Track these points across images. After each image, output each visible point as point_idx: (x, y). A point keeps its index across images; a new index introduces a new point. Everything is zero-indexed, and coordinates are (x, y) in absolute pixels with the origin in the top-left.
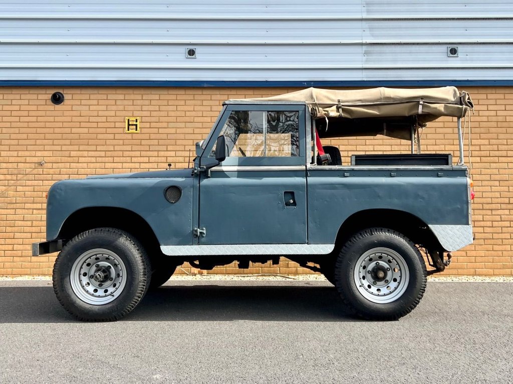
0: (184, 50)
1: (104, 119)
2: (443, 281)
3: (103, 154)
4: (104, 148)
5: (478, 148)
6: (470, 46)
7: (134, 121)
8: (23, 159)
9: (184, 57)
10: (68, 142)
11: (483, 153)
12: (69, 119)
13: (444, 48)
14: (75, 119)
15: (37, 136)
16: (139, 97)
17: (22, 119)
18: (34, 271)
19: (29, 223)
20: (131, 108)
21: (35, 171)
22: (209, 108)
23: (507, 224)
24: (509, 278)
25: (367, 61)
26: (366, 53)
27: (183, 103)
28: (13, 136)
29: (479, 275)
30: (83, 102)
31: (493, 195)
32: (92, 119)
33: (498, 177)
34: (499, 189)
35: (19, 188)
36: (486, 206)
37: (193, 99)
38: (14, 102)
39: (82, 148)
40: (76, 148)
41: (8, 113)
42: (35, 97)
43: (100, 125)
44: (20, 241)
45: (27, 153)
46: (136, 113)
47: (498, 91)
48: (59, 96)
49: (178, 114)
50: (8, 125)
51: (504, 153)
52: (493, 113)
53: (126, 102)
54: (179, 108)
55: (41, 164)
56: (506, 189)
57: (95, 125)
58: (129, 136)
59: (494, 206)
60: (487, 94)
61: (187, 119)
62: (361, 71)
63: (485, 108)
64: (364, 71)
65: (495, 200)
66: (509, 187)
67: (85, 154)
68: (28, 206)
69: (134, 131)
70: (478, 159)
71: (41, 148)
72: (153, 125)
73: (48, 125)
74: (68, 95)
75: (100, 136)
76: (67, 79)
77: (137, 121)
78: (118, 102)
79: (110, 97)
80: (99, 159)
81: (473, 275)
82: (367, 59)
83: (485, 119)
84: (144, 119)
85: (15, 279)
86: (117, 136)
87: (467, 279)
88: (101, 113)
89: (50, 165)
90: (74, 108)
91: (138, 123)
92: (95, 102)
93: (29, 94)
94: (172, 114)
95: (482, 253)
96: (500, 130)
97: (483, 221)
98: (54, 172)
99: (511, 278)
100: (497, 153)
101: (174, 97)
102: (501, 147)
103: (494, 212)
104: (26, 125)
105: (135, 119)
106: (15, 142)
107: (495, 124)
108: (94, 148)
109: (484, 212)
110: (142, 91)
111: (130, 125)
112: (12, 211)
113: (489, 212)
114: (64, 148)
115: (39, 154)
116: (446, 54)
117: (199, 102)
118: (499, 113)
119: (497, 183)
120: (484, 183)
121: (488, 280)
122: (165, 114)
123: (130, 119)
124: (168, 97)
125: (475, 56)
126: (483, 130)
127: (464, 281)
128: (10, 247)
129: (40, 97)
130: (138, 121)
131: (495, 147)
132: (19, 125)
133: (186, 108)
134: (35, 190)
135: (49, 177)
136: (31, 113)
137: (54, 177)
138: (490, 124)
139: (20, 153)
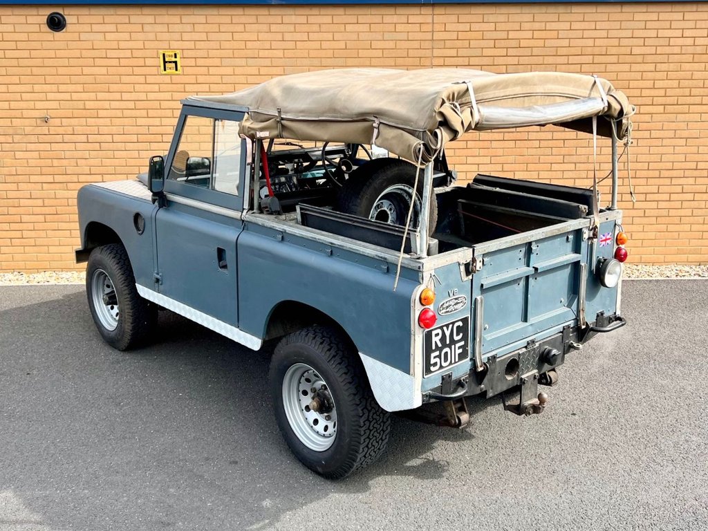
3: (131, 105)
4: (134, 96)
5: (662, 92)
7: (172, 56)
8: (18, 113)
10: (79, 88)
11: (669, 100)
12: (77, 53)
14: (85, 53)
15: (33, 79)
16: (176, 19)
17: (9, 54)
18: (54, 264)
19: (40, 202)
20: (166, 36)
21: (38, 130)
22: (279, 37)
23: (690, 196)
27: (241, 28)
29: (646, 263)
30: (95, 28)
31: (676, 158)
32: (110, 54)
33: (685, 134)
34: (684, 149)
35: (19, 155)
36: (664, 174)
37: (255, 21)
39: (100, 96)
40: (92, 96)
42: (22, 20)
43: (123, 62)
44: (31, 226)
45: (23, 105)
46: (174, 45)
47: (700, 8)
48: (58, 18)
49: (236, 45)
51: (698, 100)
52: (690, 41)
53: (158, 28)
54: (236, 36)
55: (46, 120)
56: (694, 149)
57: (115, 62)
58: (167, 79)
59: (674, 173)
60: (684, 12)
61: (250, 53)
63: (679, 33)
65: (677, 165)
66: (698, 147)
67: (106, 104)
68: (33, 178)
69: (174, 71)
70: (661, 109)
71: (42, 96)
72: (200, 62)
73: (48, 62)
74: (70, 16)
75: (124, 79)
77: (176, 57)
78: (147, 28)
79: (133, 19)
80: (127, 113)
83: (677, 50)
84: (187, 53)
86: (150, 79)
88: (122, 45)
89: (57, 122)
90: (83, 37)
91: (178, 59)
92: (112, 28)
93: (13, 15)
94: (227, 45)
95: (652, 235)
96: (696, 66)
97: (658, 193)
98: (65, 131)
100: (689, 100)
101: (228, 19)
102: (694, 92)
103: (674, 181)
104: (14, 62)
105: (173, 54)
106: (3, 88)
107: (690, 58)
108: (118, 96)
109: (661, 181)
110: (180, 11)
111: (167, 62)
112: (14, 186)
113: (668, 182)
114: (75, 96)
115: (39, 105)
117: (265, 28)
118: (698, 41)
119: (683, 142)
120: (666, 142)
122: (216, 45)
123: (166, 54)
124: (219, 19)
126: (672, 67)
128: (18, 234)
129: (30, 19)
130: (178, 56)
131: (687, 92)
132: (5, 62)
133: (245, 36)
134: (42, 156)
135: (59, 138)
136: (20, 45)
137: (67, 138)
138: (684, 58)
139: (13, 105)
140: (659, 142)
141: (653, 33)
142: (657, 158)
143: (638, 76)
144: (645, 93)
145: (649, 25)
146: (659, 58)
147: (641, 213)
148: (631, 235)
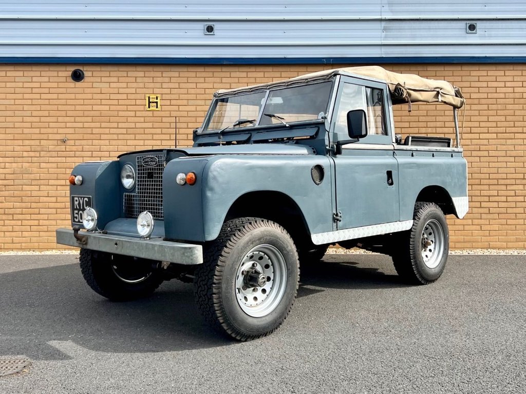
0: (202, 26)
1: (124, 96)
2: (459, 254)
3: (124, 131)
4: (126, 125)
5: (494, 125)
6: (488, 22)
7: (154, 98)
8: (45, 137)
9: (203, 34)
10: (89, 119)
11: (499, 130)
12: (90, 96)
13: (462, 25)
14: (95, 96)
15: (58, 113)
16: (159, 74)
17: (43, 96)
19: (54, 199)
20: (152, 85)
21: (58, 148)
23: (521, 199)
24: (522, 251)
25: (386, 37)
26: (385, 29)
27: (202, 80)
28: (34, 113)
29: (493, 248)
30: (104, 79)
31: (508, 170)
32: (112, 96)
33: (514, 153)
34: (514, 164)
35: (43, 165)
36: (501, 182)
37: (212, 76)
38: (35, 79)
39: (103, 125)
40: (98, 125)
41: (29, 90)
42: (55, 74)
43: (121, 102)
44: (46, 217)
45: (50, 131)
46: (156, 91)
47: (516, 67)
48: (79, 73)
49: (198, 91)
50: (29, 102)
51: (520, 130)
52: (511, 90)
53: (146, 80)
54: (199, 85)
55: (64, 141)
56: (521, 165)
57: (116, 102)
58: (150, 114)
59: (508, 182)
60: (505, 71)
62: (380, 47)
63: (502, 84)
64: (383, 47)
65: (509, 176)
66: (524, 162)
67: (107, 131)
68: (51, 182)
69: (155, 108)
70: (494, 136)
71: (63, 125)
72: (173, 102)
73: (69, 102)
74: (87, 72)
75: (121, 114)
76: (86, 56)
77: (157, 99)
78: (139, 80)
79: (130, 74)
80: (121, 137)
81: (487, 249)
82: (386, 35)
83: (502, 96)
84: (165, 97)
85: (43, 253)
86: (138, 114)
87: (482, 252)
88: (121, 91)
89: (72, 142)
90: (95, 85)
91: (158, 101)
92: (115, 79)
93: (49, 71)
94: (192, 91)
95: (496, 227)
96: (516, 107)
97: (498, 196)
98: (77, 149)
99: (525, 251)
100: (514, 130)
101: (193, 74)
102: (517, 124)
103: (509, 188)
104: (47, 102)
105: (155, 97)
106: (37, 119)
107: (511, 101)
108: (115, 125)
109: (499, 187)
110: (162, 69)
111: (151, 102)
112: (37, 188)
113: (504, 187)
115: (60, 131)
116: (465, 30)
117: (218, 80)
118: (517, 90)
119: (512, 159)
120: (500, 159)
121: (502, 253)
122: (185, 91)
123: (151, 97)
124: (187, 74)
125: (493, 33)
126: (500, 107)
127: (479, 254)
128: (36, 222)
129: (60, 74)
130: (159, 98)
131: (512, 124)
132: (40, 102)
133: (205, 85)
134: (59, 166)
135: (72, 154)
136: (52, 91)
137: (78, 154)
138: (507, 101)
139: (43, 131)
140: (495, 159)
141: (485, 84)
142: (495, 170)
143: (476, 113)
144: (482, 124)
145: (481, 79)
146: (490, 101)
147: (486, 211)
148: (481, 227)
